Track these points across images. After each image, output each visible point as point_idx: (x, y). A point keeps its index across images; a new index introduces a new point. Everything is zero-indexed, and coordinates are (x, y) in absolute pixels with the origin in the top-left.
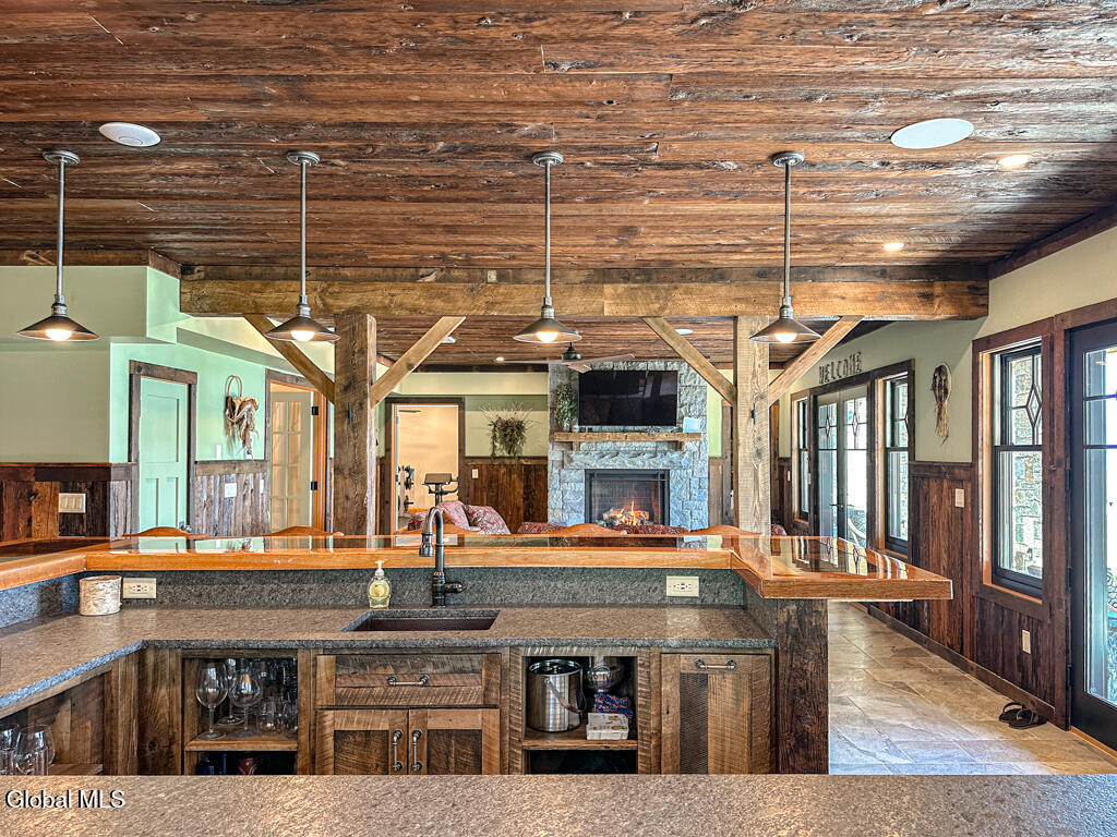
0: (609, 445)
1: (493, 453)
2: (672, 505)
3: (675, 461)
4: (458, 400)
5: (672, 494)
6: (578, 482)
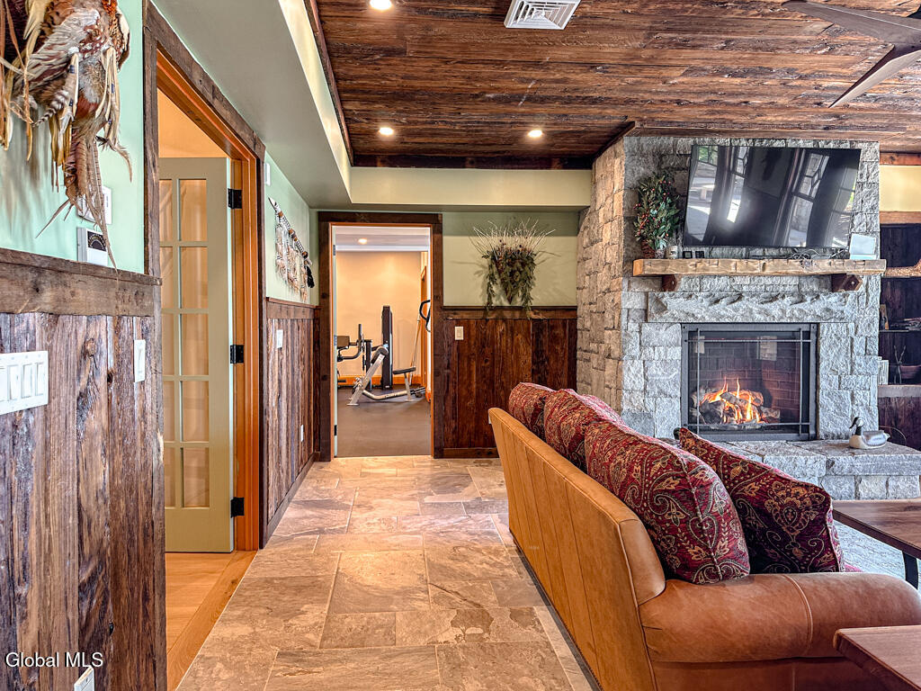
0: (723, 282)
1: (490, 302)
2: (823, 383)
3: (834, 309)
4: (429, 218)
5: (823, 365)
6: (670, 345)
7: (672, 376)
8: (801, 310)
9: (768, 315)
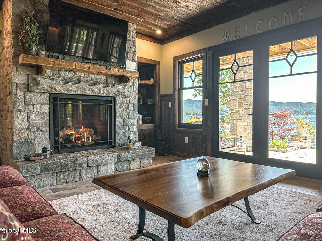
6: (43, 104)
7: (44, 121)
8: (107, 90)
9: (93, 92)
